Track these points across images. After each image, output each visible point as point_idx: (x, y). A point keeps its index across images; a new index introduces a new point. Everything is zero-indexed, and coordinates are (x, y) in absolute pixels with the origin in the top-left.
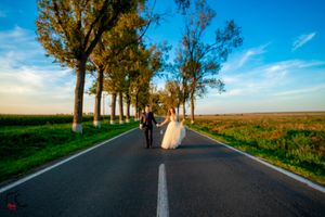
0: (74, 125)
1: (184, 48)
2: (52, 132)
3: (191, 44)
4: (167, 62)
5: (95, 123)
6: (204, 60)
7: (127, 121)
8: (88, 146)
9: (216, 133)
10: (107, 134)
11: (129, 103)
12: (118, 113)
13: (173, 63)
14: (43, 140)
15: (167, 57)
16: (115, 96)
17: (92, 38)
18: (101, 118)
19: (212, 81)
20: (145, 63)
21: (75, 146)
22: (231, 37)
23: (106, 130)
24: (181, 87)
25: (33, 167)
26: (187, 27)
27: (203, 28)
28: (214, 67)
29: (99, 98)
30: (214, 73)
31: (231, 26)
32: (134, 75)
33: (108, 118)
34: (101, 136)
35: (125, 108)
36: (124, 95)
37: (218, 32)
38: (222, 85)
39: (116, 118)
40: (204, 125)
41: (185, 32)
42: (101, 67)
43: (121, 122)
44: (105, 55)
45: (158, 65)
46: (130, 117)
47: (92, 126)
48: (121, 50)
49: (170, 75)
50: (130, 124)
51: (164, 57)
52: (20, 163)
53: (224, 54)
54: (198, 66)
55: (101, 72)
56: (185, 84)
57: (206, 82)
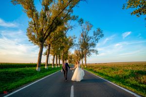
0: (37, 68)
1: (81, 38)
2: (28, 71)
3: (84, 36)
4: (75, 43)
5: (46, 67)
6: (90, 42)
7: (59, 66)
8: (42, 77)
9: (95, 72)
10: (50, 72)
11: (60, 59)
12: (55, 63)
13: (78, 43)
14: (24, 74)
15: (75, 41)
16: (54, 56)
17: (47, 34)
18: (48, 65)
19: (93, 50)
20: (66, 43)
21: (37, 77)
22: (99, 34)
23: (50, 70)
24: (81, 52)
25: (19, 86)
26: (83, 30)
27: (89, 30)
28: (93, 45)
29: (48, 57)
30: (93, 47)
31: (99, 30)
32: (62, 48)
33: (51, 65)
34: (48, 73)
35: (58, 61)
36: (58, 56)
37: (94, 32)
38: (97, 52)
39: (54, 65)
40: (90, 68)
41: (82, 32)
42: (49, 45)
43: (56, 67)
44: (51, 40)
45: (71, 44)
46: (60, 65)
47: (44, 68)
48: (57, 38)
49: (76, 48)
50: (60, 68)
51: (74, 41)
52: (13, 85)
53: (97, 40)
54: (87, 44)
55: (49, 47)
56: (82, 51)
57: (91, 50)
